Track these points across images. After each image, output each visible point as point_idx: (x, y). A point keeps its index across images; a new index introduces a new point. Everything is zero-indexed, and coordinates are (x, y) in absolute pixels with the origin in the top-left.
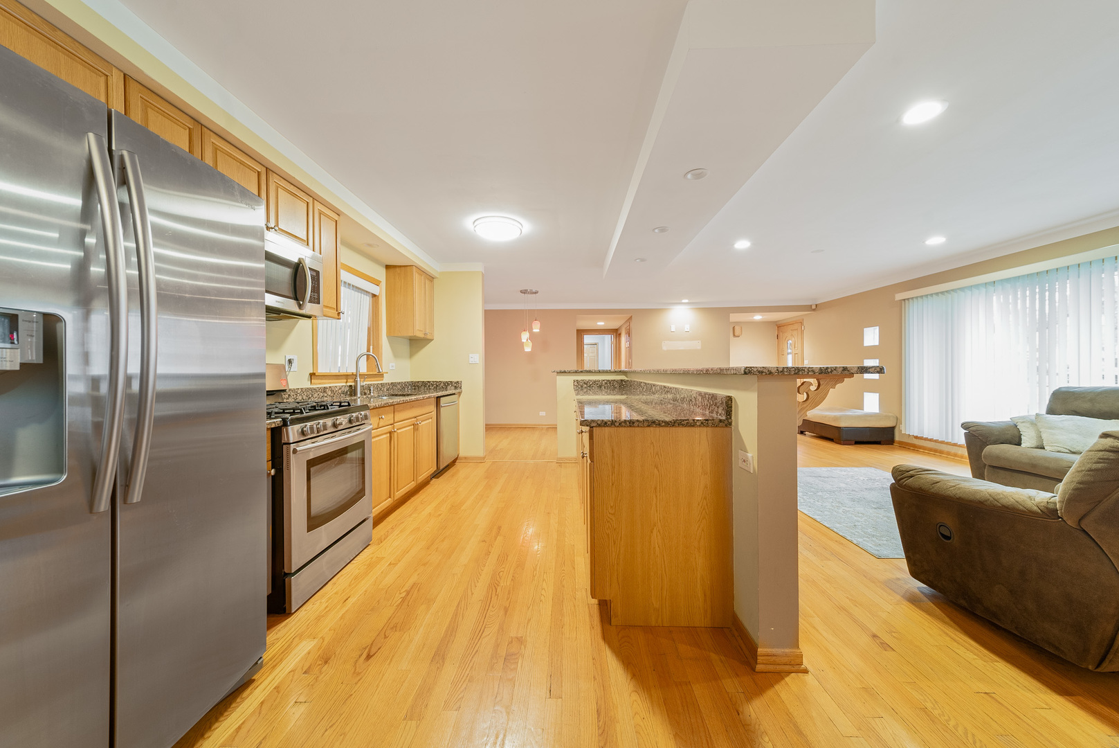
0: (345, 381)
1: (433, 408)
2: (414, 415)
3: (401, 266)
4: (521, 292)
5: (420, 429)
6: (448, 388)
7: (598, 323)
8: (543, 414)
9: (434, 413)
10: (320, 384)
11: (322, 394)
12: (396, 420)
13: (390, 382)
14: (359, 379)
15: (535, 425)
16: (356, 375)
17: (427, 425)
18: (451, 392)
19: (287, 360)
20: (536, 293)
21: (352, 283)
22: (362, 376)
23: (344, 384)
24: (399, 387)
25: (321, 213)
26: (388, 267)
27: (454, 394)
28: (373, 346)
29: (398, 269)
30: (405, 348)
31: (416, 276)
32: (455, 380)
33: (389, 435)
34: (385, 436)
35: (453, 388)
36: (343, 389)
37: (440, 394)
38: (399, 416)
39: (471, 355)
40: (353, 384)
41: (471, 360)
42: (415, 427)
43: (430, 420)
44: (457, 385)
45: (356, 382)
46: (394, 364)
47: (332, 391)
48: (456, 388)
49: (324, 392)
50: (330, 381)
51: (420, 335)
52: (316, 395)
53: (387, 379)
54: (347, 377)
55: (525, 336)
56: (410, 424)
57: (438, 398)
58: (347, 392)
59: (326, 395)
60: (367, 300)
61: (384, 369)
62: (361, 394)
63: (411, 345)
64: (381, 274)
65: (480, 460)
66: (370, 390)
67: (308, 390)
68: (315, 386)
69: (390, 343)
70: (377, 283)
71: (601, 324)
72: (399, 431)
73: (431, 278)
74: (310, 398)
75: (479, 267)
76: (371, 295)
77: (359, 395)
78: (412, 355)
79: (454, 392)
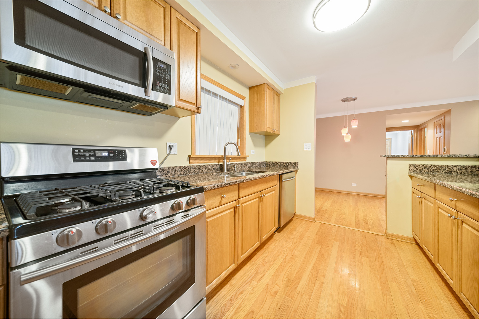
0: (218, 161)
1: (276, 183)
2: (258, 190)
3: (257, 86)
4: (343, 100)
5: (265, 199)
6: (289, 167)
7: (403, 122)
8: (354, 185)
9: (277, 186)
10: (197, 163)
11: (197, 170)
12: (240, 196)
13: (251, 162)
14: (225, 160)
15: (347, 192)
16: (224, 157)
17: (271, 197)
18: (290, 170)
19: (168, 146)
20: (355, 99)
21: (225, 97)
22: (228, 158)
23: (217, 163)
24: (257, 165)
25: (179, 22)
26: (250, 88)
27: (293, 172)
28: (240, 139)
29: (256, 89)
30: (262, 141)
31: (267, 91)
32: (293, 161)
33: (233, 210)
34: (228, 211)
35: (292, 167)
36: (215, 167)
37: (281, 172)
38: (243, 193)
39: (305, 144)
40: (222, 163)
41: (305, 147)
42: (260, 199)
43: (274, 192)
44: (295, 165)
45: (224, 162)
46: (254, 151)
47: (206, 168)
48: (294, 167)
49: (199, 169)
50: (206, 161)
51: (270, 131)
52: (192, 171)
53: (249, 160)
54: (219, 158)
55: (344, 132)
56: (256, 197)
57: (280, 176)
58: (218, 169)
59: (201, 171)
60: (237, 109)
61: (247, 154)
62: (227, 171)
63: (266, 139)
64: (245, 93)
65: (311, 220)
66: (235, 167)
67: (185, 167)
68: (191, 165)
69: (251, 137)
70: (243, 98)
71: (406, 122)
72: (244, 205)
73: (278, 94)
74: (187, 173)
75: (313, 79)
76: (239, 107)
77: (225, 171)
78: (266, 145)
79: (292, 170)
